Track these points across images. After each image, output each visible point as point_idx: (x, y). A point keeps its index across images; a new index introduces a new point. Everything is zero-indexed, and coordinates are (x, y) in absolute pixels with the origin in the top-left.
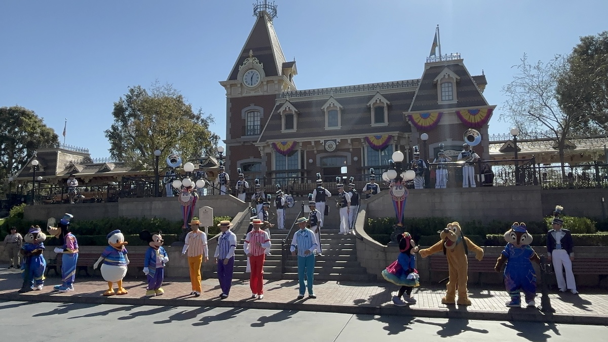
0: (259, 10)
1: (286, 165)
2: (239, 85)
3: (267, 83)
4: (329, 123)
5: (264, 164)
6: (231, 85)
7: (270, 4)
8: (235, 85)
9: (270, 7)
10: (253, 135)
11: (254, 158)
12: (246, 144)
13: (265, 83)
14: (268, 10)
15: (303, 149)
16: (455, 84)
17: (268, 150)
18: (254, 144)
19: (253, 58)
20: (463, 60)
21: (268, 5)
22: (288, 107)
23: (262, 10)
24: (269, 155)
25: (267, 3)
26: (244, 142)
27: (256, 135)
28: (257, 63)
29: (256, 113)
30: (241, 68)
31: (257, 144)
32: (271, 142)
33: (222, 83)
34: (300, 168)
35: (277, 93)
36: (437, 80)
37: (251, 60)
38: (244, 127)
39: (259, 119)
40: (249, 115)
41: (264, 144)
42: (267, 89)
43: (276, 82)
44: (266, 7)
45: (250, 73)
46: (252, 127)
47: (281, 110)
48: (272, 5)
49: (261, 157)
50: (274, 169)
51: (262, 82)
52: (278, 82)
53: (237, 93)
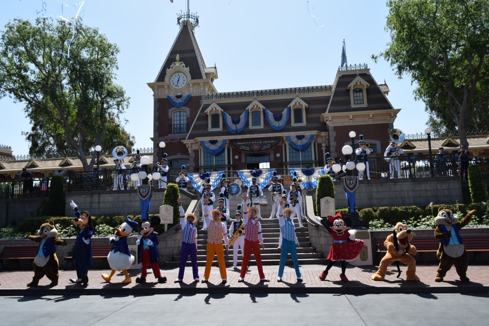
0: (182, 19)
1: (213, 161)
2: (166, 87)
3: (193, 86)
4: (253, 122)
5: (192, 159)
6: (159, 87)
7: (193, 15)
8: (163, 87)
9: (193, 17)
10: (180, 133)
11: (181, 154)
12: (173, 142)
13: (191, 85)
14: (191, 20)
15: (229, 147)
16: (365, 90)
17: (195, 147)
18: (182, 141)
19: (180, 62)
20: (370, 69)
21: (192, 16)
22: (214, 107)
23: (185, 19)
24: (196, 152)
25: (190, 14)
26: (171, 140)
27: (182, 133)
28: (183, 67)
29: (182, 113)
30: (168, 71)
31: (184, 142)
32: (199, 139)
33: (150, 85)
34: (226, 163)
35: (202, 94)
36: (351, 86)
37: (177, 64)
38: (170, 126)
39: (185, 118)
40: (175, 114)
41: (192, 141)
42: (193, 91)
43: (202, 85)
44: (189, 17)
45: (177, 75)
46: (179, 126)
47: (208, 110)
48: (195, 16)
49: (188, 154)
50: (202, 165)
51: (188, 84)
52: (204, 85)
53: (164, 94)
